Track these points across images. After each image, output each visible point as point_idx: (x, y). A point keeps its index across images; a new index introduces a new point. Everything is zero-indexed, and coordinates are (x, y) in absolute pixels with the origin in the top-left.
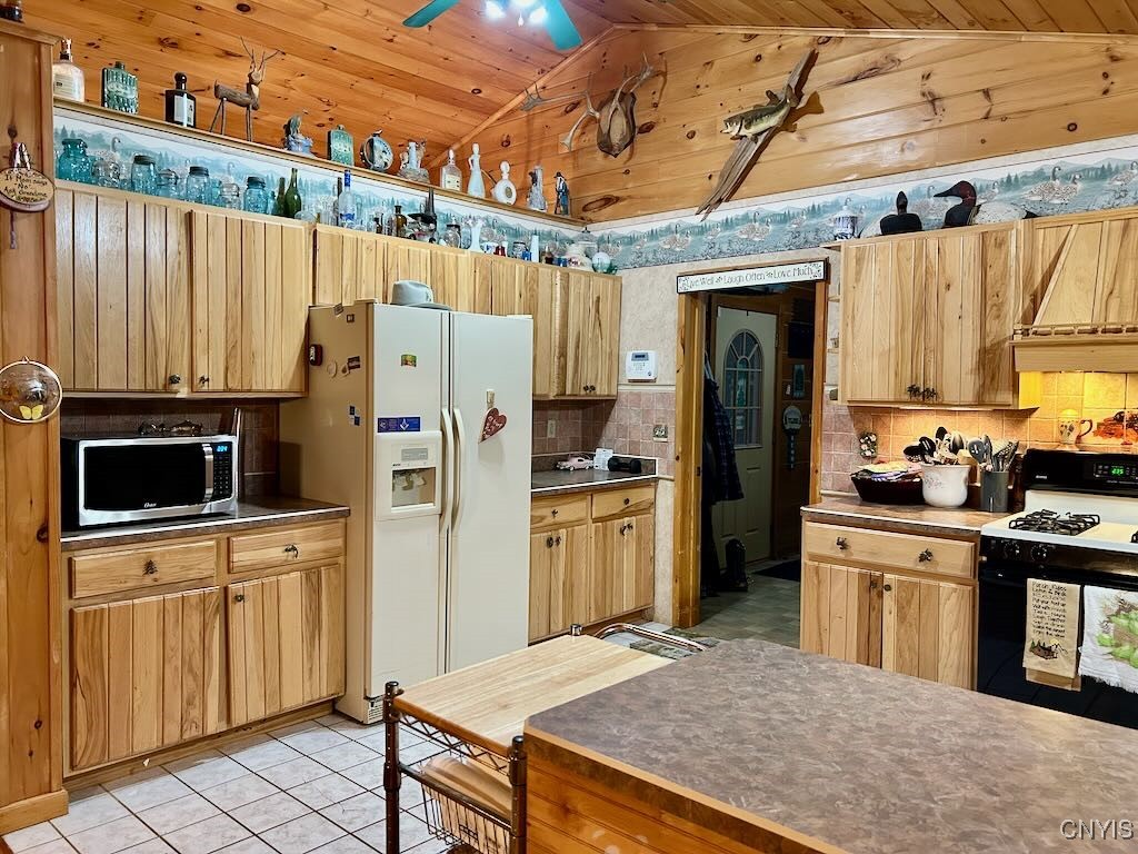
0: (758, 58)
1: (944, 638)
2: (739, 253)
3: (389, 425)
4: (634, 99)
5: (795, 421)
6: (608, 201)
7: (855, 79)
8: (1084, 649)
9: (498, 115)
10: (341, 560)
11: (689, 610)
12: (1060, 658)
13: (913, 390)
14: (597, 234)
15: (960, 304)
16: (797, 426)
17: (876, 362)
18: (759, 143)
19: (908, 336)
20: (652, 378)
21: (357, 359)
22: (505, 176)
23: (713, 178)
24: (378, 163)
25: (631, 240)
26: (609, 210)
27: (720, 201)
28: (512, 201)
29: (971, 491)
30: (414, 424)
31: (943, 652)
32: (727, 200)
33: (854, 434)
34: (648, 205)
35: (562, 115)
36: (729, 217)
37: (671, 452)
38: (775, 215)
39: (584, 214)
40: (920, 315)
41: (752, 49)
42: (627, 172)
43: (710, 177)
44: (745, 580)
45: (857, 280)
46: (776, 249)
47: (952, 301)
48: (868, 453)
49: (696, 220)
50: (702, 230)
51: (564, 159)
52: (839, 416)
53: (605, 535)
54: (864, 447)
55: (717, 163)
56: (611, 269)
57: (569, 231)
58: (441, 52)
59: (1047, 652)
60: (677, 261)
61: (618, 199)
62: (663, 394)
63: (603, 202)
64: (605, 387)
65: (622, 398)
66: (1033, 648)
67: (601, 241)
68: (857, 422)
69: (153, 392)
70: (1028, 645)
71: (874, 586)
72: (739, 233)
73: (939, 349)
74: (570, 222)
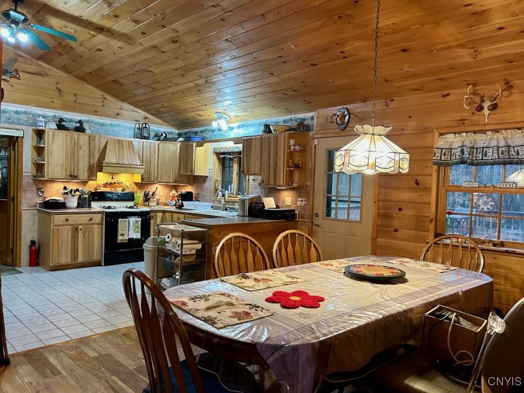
1: (95, 239)
7: (33, 74)
8: (130, 232)
12: (125, 235)
13: (71, 176)
15: (83, 153)
17: (59, 167)
19: (69, 160)
29: (78, 203)
31: (95, 243)
33: (35, 189)
40: (72, 156)
45: (53, 142)
47: (81, 152)
48: (41, 195)
52: (29, 183)
54: (39, 193)
59: (123, 235)
66: (120, 235)
68: (35, 185)
70: (119, 234)
71: (75, 230)
73: (78, 165)
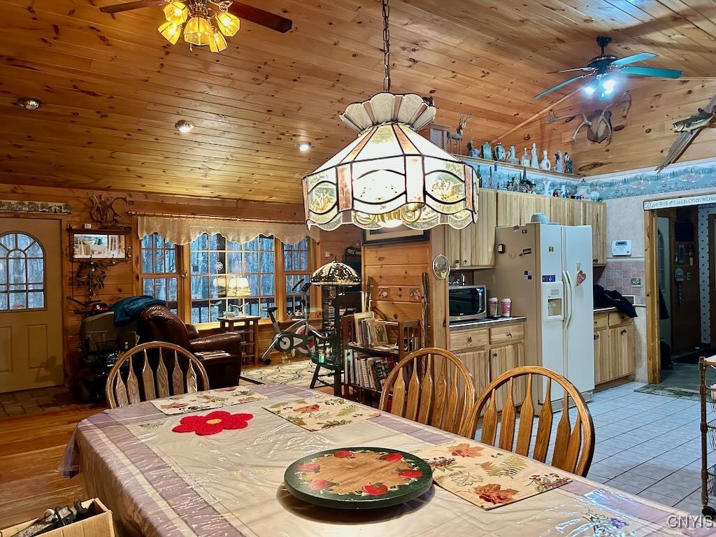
0: (690, 92)
2: (683, 189)
3: (546, 279)
4: (611, 114)
5: (681, 277)
6: (596, 165)
9: (522, 124)
10: (522, 341)
11: (657, 375)
14: (589, 182)
16: (682, 280)
18: (694, 134)
20: (629, 254)
21: (530, 249)
22: (546, 157)
23: (664, 152)
24: (501, 157)
25: (611, 184)
26: (596, 170)
27: (669, 163)
28: (549, 169)
30: (553, 278)
32: (674, 162)
34: (622, 166)
35: (564, 123)
36: (675, 171)
37: (643, 292)
38: (704, 169)
39: (579, 172)
41: (685, 88)
42: (608, 150)
43: (662, 151)
44: (671, 363)
46: (706, 186)
49: (654, 173)
50: (658, 178)
51: (565, 145)
53: (615, 335)
55: (667, 144)
56: (599, 199)
57: (574, 182)
58: (509, 99)
60: (642, 194)
61: (602, 164)
62: (637, 262)
63: (592, 166)
64: (602, 260)
65: (610, 265)
67: (592, 185)
69: (475, 266)
72: (683, 179)
74: (575, 177)
